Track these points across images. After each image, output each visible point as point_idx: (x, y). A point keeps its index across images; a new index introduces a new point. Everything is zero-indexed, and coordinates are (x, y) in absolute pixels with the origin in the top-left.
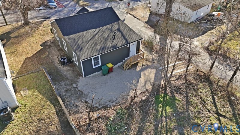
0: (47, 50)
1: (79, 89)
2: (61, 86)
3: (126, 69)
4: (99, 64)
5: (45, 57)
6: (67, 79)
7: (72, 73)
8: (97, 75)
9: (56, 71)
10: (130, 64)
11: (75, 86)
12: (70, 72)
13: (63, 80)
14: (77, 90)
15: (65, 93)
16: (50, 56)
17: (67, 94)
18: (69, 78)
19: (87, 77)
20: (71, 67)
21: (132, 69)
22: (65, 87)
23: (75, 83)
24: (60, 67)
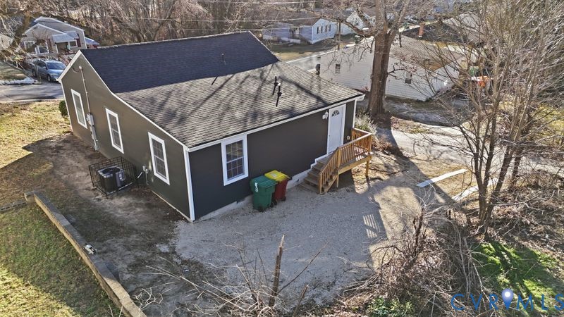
0: (48, 158)
1: (185, 256)
2: (113, 251)
3: (326, 190)
4: (241, 171)
5: (40, 177)
6: (131, 230)
7: (145, 212)
8: (234, 213)
9: (85, 210)
10: (335, 172)
11: (164, 248)
12: (138, 210)
13: (115, 234)
14: (175, 260)
15: (130, 272)
16: (58, 172)
17: (140, 275)
18: (136, 227)
19: (202, 219)
20: (138, 195)
21: (343, 190)
22: (129, 252)
23: (164, 240)
24: (99, 200)
